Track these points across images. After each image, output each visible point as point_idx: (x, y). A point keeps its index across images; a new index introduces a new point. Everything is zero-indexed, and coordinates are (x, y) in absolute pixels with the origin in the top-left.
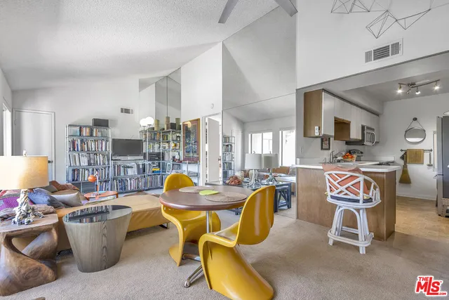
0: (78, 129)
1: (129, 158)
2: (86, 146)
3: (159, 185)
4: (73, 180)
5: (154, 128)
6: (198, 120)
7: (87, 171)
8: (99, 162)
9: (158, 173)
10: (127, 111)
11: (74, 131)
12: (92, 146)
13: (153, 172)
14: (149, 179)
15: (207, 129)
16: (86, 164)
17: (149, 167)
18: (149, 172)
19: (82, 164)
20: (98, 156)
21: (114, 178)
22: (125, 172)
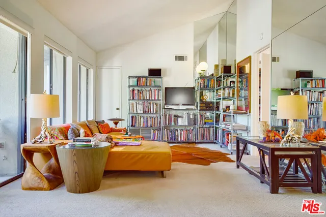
0: (135, 79)
2: (141, 95)
3: (212, 138)
4: (132, 126)
5: (213, 74)
6: (250, 58)
7: (142, 119)
8: (152, 111)
9: (212, 126)
10: (181, 58)
11: (133, 81)
12: (146, 95)
13: (205, 123)
14: (201, 131)
15: (260, 69)
16: (142, 112)
17: (201, 118)
18: (200, 124)
19: (139, 112)
20: (152, 105)
21: (165, 127)
22: (176, 121)
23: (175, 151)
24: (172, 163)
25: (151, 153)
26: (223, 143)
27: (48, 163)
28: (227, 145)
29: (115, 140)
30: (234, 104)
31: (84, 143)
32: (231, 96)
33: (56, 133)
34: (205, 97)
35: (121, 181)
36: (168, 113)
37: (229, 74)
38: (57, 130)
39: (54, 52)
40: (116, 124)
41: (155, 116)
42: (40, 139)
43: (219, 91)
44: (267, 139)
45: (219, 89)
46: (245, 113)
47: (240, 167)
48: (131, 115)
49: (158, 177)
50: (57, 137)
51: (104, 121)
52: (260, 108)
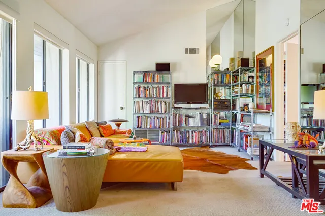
0: (141, 75)
1: (192, 106)
2: (148, 92)
3: (228, 140)
4: (137, 127)
5: (228, 69)
6: (272, 48)
7: (149, 119)
8: (160, 110)
9: (227, 126)
10: (192, 51)
11: (139, 78)
12: (154, 92)
13: (220, 124)
14: (215, 133)
15: (285, 61)
16: (148, 111)
17: (215, 118)
18: (214, 124)
19: (145, 111)
20: (159, 104)
21: (175, 129)
22: (187, 122)
23: (187, 156)
24: (184, 171)
25: (158, 162)
26: (241, 147)
27: (36, 173)
28: (246, 149)
29: (117, 145)
30: (253, 102)
31: (77, 151)
32: (250, 92)
33: (47, 137)
34: (219, 94)
35: (122, 195)
36: (177, 112)
37: (247, 68)
38: (48, 134)
39: (47, 43)
40: (118, 125)
41: (163, 116)
42: (25, 145)
43: (235, 87)
44: (299, 143)
45: (235, 85)
46: (267, 112)
47: (265, 176)
48: (136, 115)
49: (168, 189)
50: (47, 142)
51: (106, 122)
52: (285, 106)
